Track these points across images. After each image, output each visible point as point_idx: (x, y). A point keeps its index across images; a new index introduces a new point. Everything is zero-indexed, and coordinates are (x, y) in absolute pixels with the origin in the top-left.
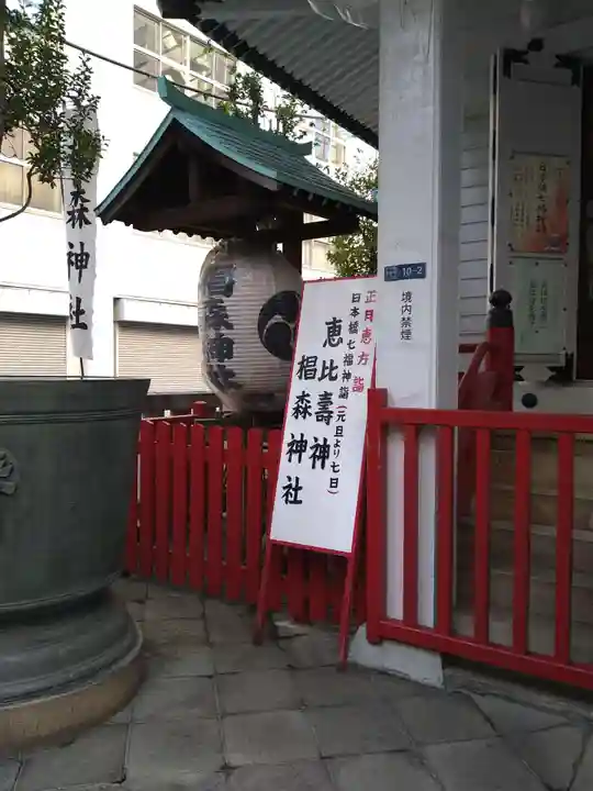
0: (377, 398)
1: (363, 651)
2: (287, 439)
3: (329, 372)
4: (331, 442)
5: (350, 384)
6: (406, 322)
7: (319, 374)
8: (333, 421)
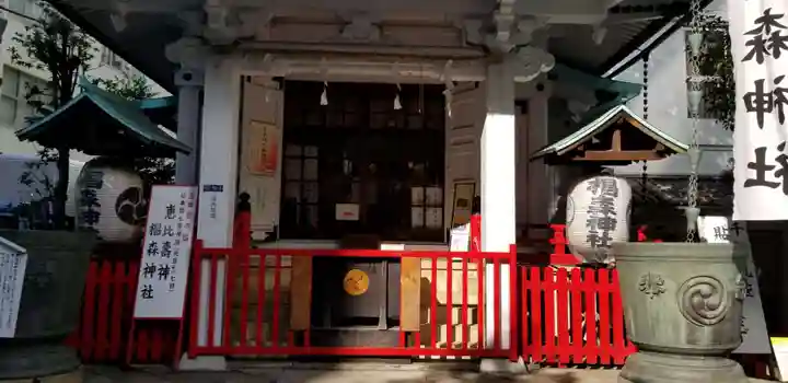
0: (196, 244)
1: (186, 363)
2: (143, 266)
3: (169, 231)
4: (170, 266)
5: (180, 237)
6: (213, 210)
7: (163, 232)
8: (171, 256)
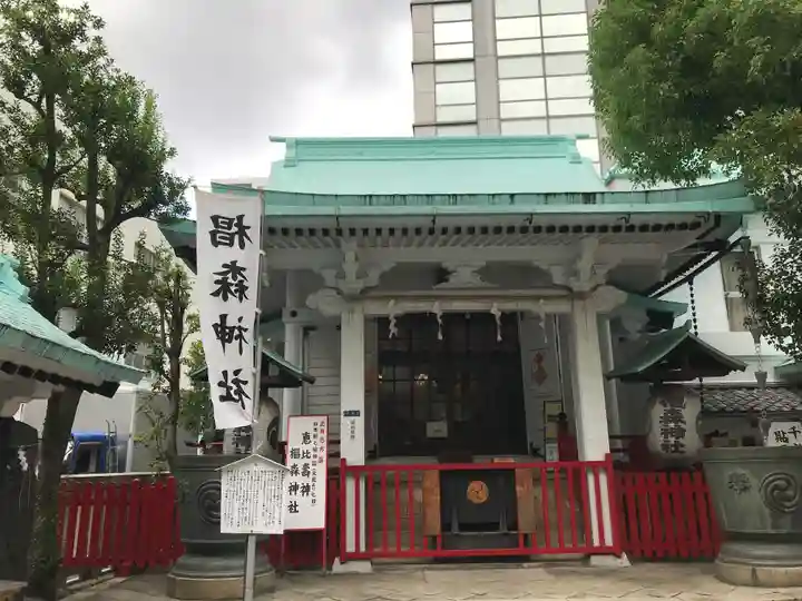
1: (337, 567)
3: (306, 455)
4: (311, 484)
5: (317, 460)
6: (353, 432)
7: (301, 456)
8: (311, 475)
